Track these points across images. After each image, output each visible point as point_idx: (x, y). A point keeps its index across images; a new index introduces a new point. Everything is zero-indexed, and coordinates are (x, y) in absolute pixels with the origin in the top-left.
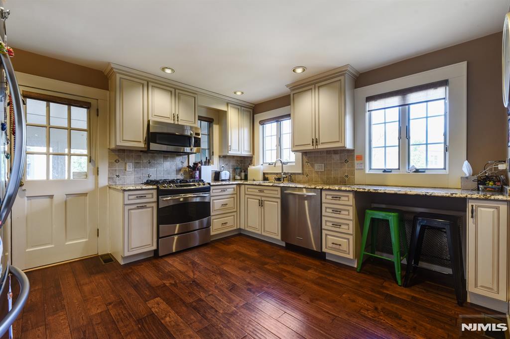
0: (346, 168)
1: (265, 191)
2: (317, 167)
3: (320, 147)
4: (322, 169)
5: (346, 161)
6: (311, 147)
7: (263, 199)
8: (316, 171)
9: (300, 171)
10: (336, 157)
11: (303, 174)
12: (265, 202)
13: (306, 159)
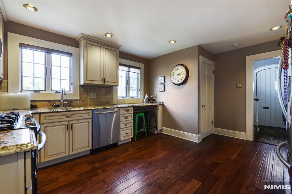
1: (74, 116)
2: (92, 96)
3: (106, 84)
4: (95, 97)
5: (109, 93)
6: (100, 83)
7: (71, 123)
8: (91, 98)
9: (78, 98)
10: (103, 90)
11: (80, 100)
12: (74, 125)
13: (82, 90)
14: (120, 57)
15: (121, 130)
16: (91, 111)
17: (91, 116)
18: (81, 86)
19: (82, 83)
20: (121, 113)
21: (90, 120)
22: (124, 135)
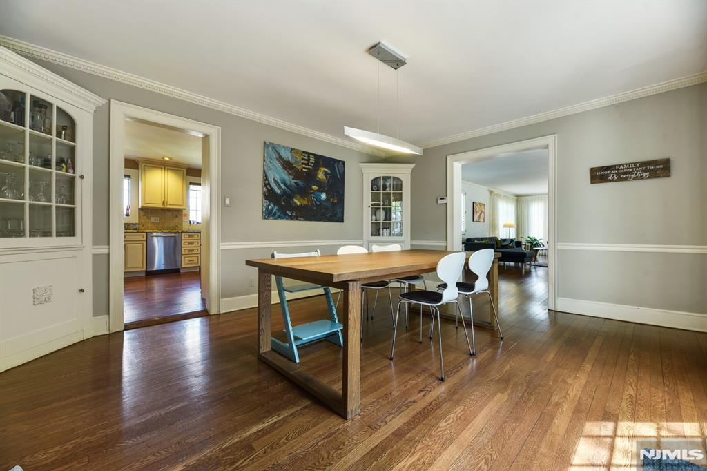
0: (176, 221)
2: (154, 219)
3: (168, 207)
5: (176, 217)
6: (161, 206)
8: (152, 222)
10: (169, 214)
11: (139, 224)
13: (142, 213)
14: (187, 175)
15: (183, 256)
16: (145, 234)
17: (145, 239)
18: (139, 209)
19: (140, 207)
20: (183, 238)
21: (145, 243)
22: (187, 262)
